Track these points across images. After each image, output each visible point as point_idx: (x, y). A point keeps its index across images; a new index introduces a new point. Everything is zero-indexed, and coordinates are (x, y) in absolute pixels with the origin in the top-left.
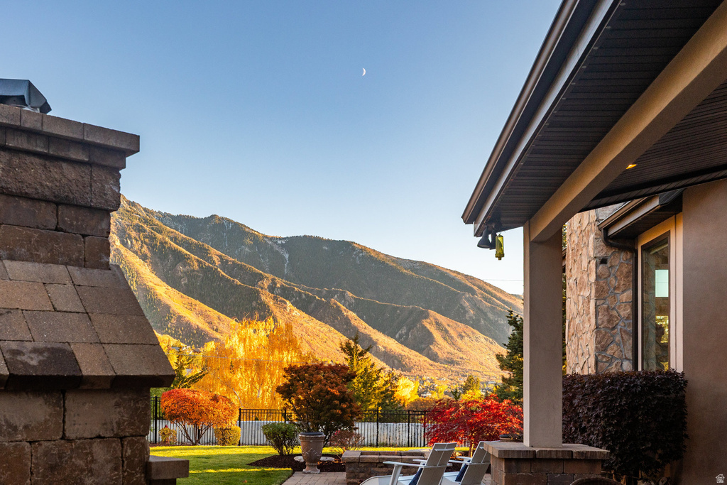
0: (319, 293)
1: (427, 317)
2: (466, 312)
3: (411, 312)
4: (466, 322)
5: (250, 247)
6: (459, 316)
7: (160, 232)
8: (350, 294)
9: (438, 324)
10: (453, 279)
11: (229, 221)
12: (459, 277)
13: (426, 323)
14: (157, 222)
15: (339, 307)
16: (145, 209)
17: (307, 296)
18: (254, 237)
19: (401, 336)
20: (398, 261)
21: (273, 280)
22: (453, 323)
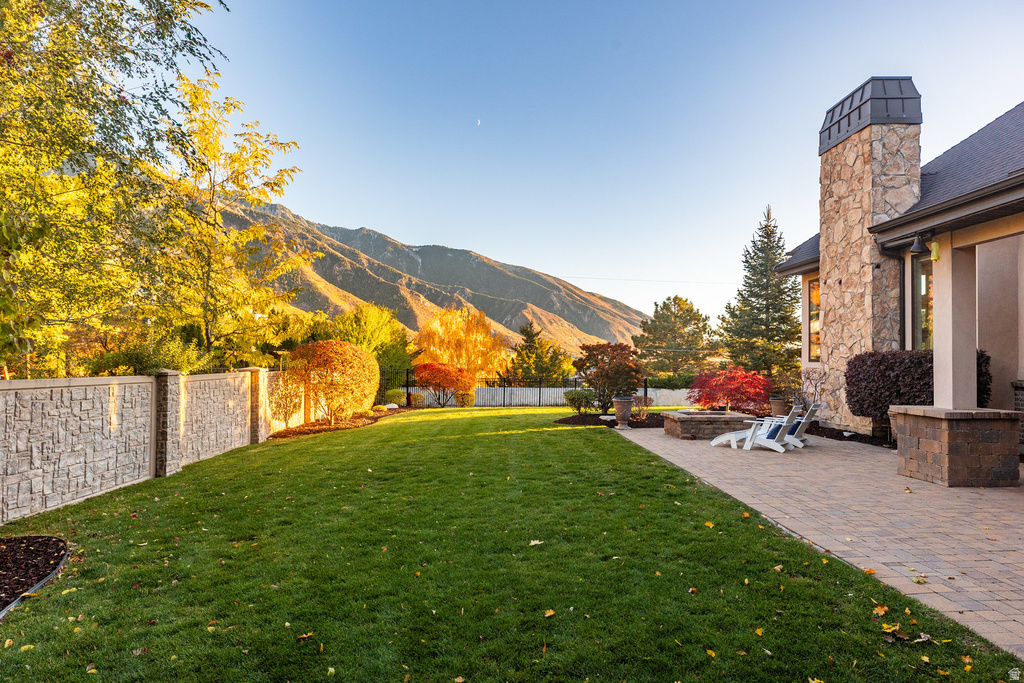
0: (445, 289)
1: (526, 308)
2: (554, 305)
3: (514, 304)
4: (554, 312)
5: (392, 253)
6: (549, 308)
7: (320, 240)
8: (468, 290)
9: (534, 313)
10: (545, 280)
11: (375, 233)
12: (549, 279)
13: (525, 312)
14: (317, 232)
15: (460, 300)
16: (307, 222)
17: (436, 291)
18: (395, 245)
19: (506, 322)
20: (504, 265)
21: (410, 279)
22: (545, 312)
